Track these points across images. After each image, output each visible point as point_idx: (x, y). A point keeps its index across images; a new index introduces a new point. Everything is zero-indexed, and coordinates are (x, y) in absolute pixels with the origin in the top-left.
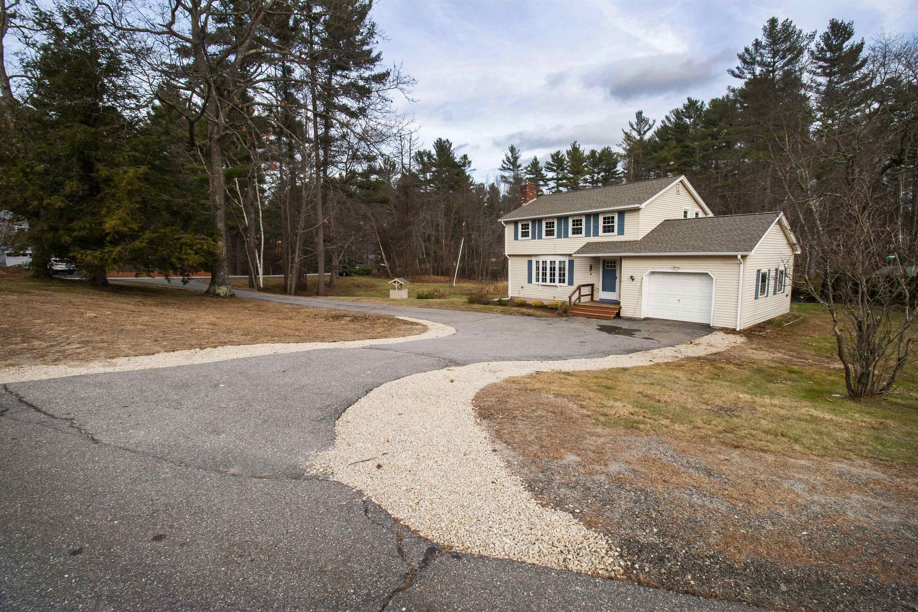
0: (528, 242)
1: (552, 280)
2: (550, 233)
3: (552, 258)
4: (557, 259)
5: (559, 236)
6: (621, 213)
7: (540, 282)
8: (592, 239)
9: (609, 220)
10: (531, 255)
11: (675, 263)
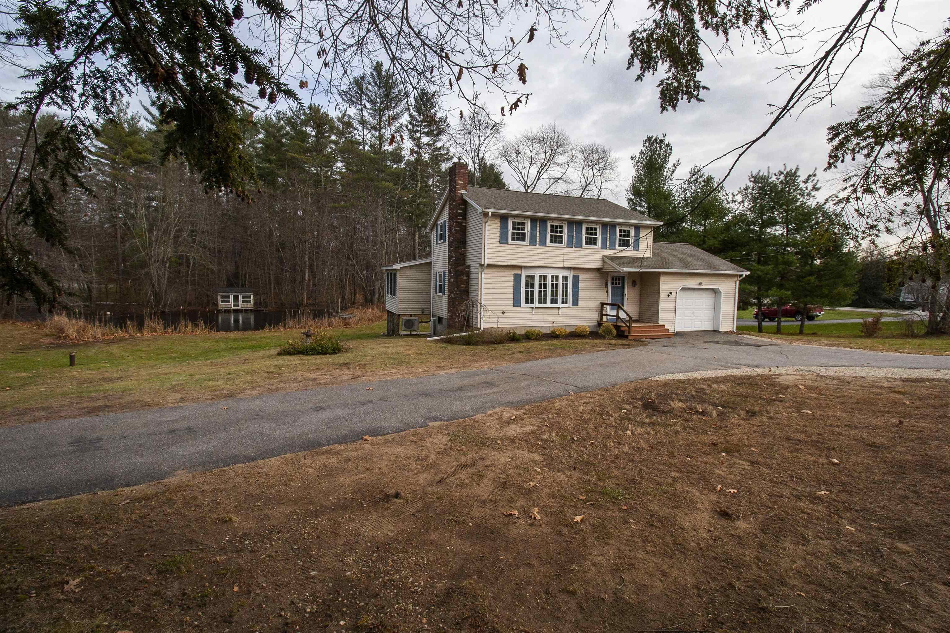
0: (524, 248)
1: (554, 301)
2: (556, 239)
3: (555, 273)
4: (561, 274)
5: (569, 245)
6: (637, 228)
7: (536, 304)
8: (608, 252)
9: (625, 233)
10: (520, 267)
11: (699, 280)
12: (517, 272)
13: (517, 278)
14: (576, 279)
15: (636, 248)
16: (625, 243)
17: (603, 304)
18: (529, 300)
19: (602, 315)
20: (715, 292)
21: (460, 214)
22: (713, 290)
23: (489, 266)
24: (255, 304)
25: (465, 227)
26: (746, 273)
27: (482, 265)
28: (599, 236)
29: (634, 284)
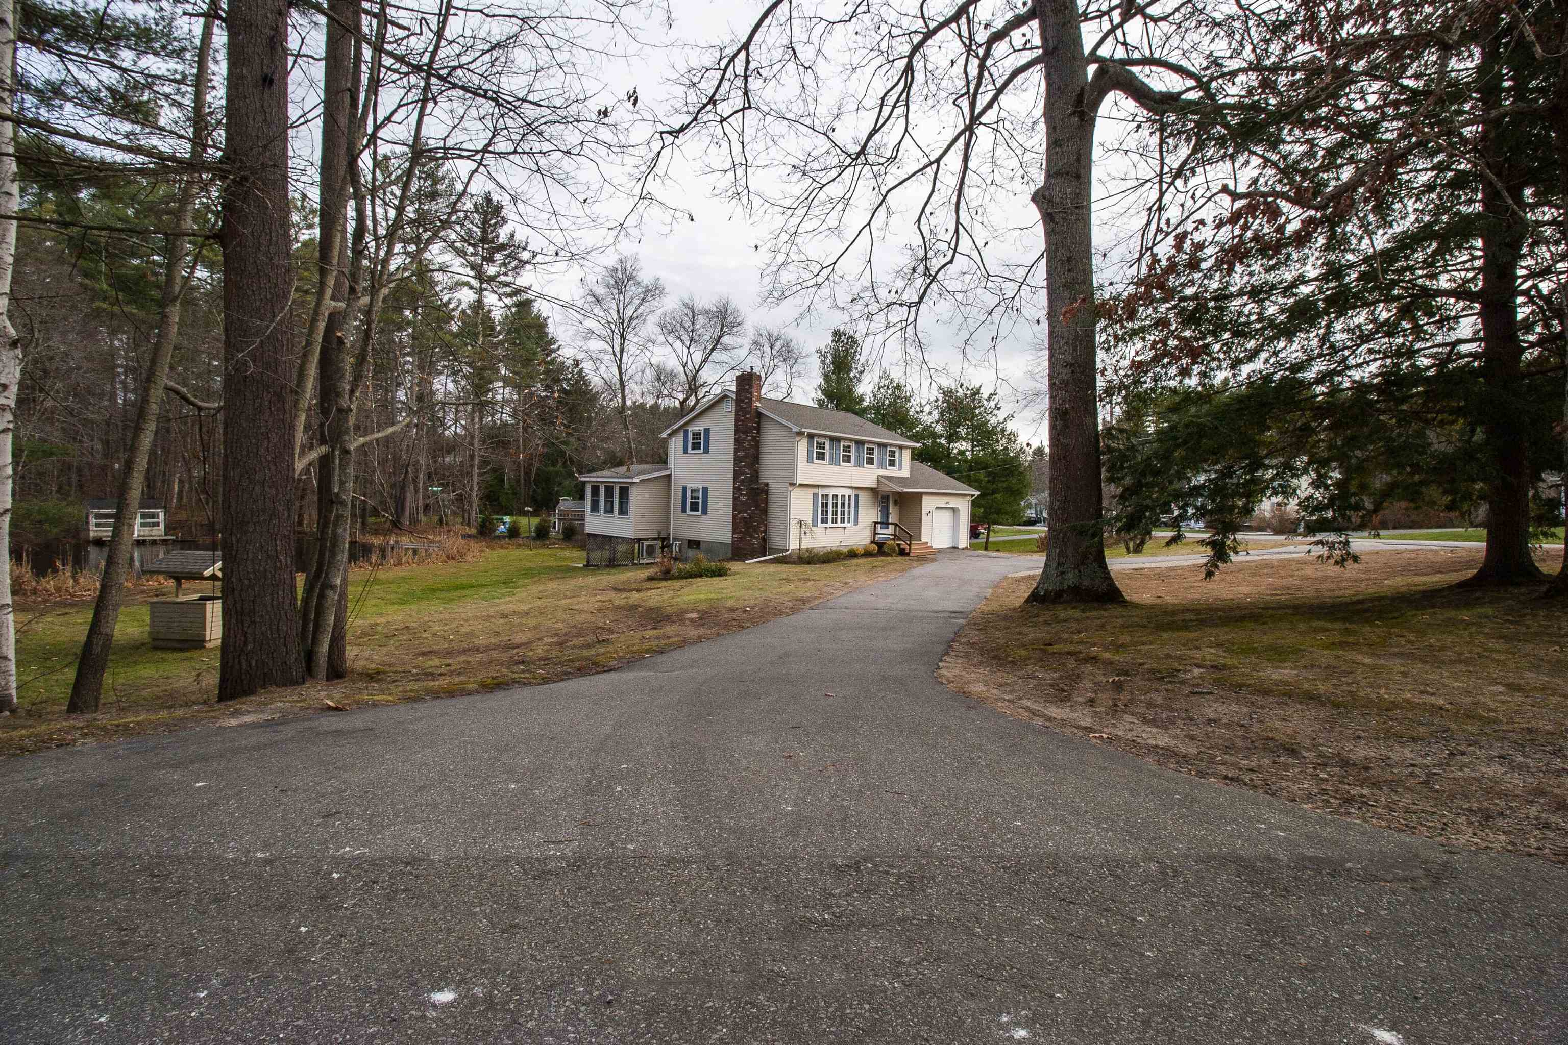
0: (823, 468)
2: (846, 459)
3: (843, 492)
4: (848, 493)
5: (855, 464)
6: (901, 448)
7: (830, 524)
8: (882, 472)
9: (892, 454)
10: (817, 486)
11: (946, 499)
12: (815, 491)
13: (815, 496)
14: (857, 496)
15: (900, 468)
16: (892, 463)
17: (876, 523)
18: (824, 521)
19: (875, 534)
20: (954, 510)
21: (755, 428)
22: (952, 508)
23: (801, 485)
24: (167, 527)
25: (758, 442)
26: (977, 493)
27: (792, 485)
28: (875, 456)
29: (896, 503)
